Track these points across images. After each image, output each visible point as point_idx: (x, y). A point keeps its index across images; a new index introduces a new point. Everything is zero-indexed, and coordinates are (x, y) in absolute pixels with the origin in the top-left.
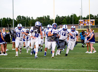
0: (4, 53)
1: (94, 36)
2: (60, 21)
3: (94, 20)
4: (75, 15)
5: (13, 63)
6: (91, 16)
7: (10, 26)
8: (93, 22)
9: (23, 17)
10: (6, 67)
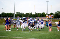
0: (9, 30)
1: (51, 23)
2: (37, 15)
3: (53, 16)
4: (44, 13)
5: (13, 34)
6: (52, 13)
7: (13, 17)
8: (52, 16)
9: (19, 13)
10: (10, 36)
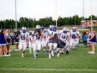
2: (62, 22)
3: (96, 21)
4: (77, 16)
5: (16, 63)
6: (93, 17)
7: (13, 28)
8: (95, 22)
9: (25, 18)
10: (10, 67)
